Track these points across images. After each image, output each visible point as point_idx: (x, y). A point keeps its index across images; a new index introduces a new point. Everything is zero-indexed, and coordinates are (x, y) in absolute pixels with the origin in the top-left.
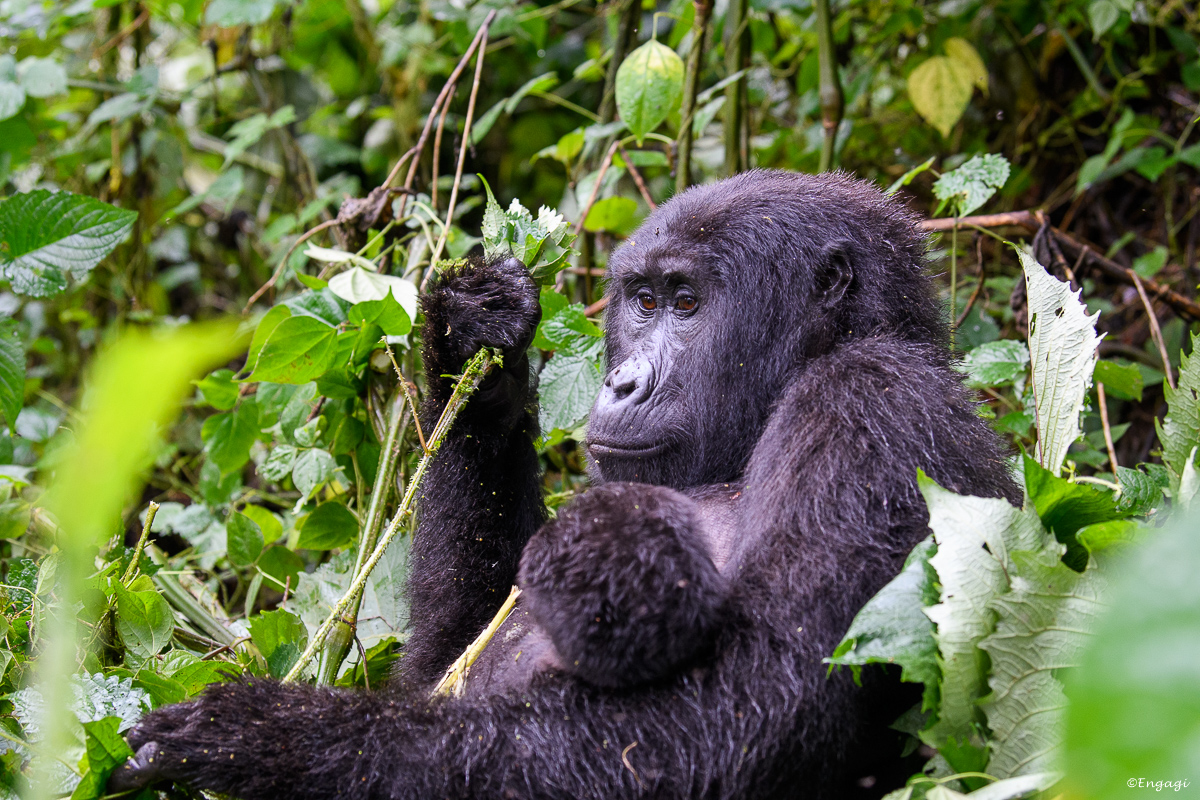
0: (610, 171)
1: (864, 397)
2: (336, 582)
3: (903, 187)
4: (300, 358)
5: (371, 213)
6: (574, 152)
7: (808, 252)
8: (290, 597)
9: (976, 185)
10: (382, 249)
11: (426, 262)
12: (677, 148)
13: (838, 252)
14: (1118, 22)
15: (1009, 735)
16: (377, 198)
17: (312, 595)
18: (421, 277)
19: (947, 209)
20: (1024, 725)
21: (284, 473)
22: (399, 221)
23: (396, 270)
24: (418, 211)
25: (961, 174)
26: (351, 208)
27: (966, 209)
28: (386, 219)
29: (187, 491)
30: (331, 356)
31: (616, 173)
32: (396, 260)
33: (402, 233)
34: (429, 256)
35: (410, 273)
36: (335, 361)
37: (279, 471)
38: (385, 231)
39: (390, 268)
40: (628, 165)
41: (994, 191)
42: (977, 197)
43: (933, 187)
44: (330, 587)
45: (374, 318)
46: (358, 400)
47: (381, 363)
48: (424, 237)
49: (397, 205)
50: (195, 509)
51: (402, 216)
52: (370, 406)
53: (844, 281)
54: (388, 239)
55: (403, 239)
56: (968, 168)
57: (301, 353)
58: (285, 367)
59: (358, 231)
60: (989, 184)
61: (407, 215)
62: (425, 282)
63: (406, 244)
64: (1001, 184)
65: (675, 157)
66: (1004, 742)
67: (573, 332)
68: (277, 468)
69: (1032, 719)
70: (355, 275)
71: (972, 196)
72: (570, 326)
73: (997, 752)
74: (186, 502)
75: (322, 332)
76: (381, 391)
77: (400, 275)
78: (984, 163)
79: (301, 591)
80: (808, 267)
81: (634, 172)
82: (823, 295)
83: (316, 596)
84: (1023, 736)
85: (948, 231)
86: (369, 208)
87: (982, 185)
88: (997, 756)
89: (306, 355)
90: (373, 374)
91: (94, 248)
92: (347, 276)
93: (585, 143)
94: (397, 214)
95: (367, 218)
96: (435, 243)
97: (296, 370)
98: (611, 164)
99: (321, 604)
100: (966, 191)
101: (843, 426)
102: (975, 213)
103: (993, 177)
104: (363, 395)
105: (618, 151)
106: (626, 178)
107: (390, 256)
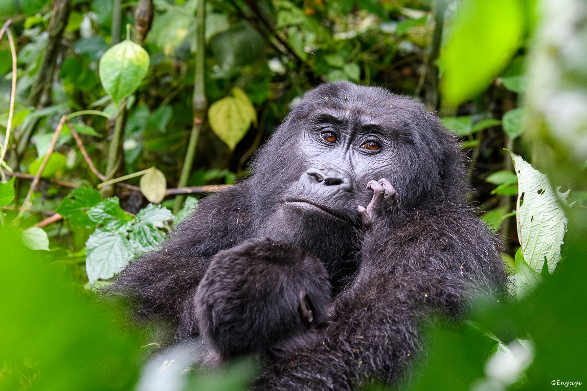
12: (114, 121)
40: (72, 132)
67: (109, 216)
72: (108, 212)
81: (76, 136)
105: (66, 122)
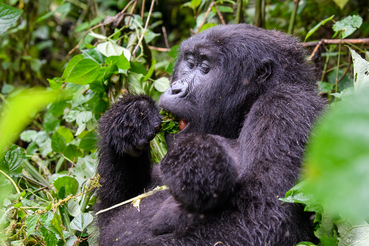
0: (210, 13)
1: (281, 107)
2: (92, 162)
3: (322, 26)
4: (85, 75)
5: (116, 22)
6: (197, 5)
7: (256, 61)
8: (74, 166)
9: (349, 26)
10: (120, 37)
11: (135, 44)
12: (237, 6)
13: (267, 63)
15: (345, 235)
16: (119, 17)
17: (82, 166)
18: (133, 49)
19: (338, 35)
20: (350, 232)
21: (73, 120)
22: (127, 26)
23: (124, 45)
24: (134, 22)
25: (344, 22)
26: (108, 20)
27: (345, 35)
28: (122, 25)
29: (39, 126)
30: (97, 75)
31: (213, 14)
32: (125, 41)
33: (128, 31)
34: (137, 41)
35: (129, 47)
36: (98, 77)
37: (72, 119)
38: (121, 29)
39: (122, 44)
40: (217, 11)
41: (355, 29)
42: (349, 31)
43: (332, 26)
44: (89, 164)
45: (115, 62)
46: (105, 93)
47: (115, 79)
48: (136, 34)
49: (127, 19)
50: (41, 133)
51: (128, 24)
52: (109, 96)
53: (267, 75)
54: (123, 33)
55: (128, 34)
56: (347, 20)
57: (86, 73)
58: (79, 78)
59: (111, 29)
60: (354, 26)
61: (130, 24)
62: (134, 51)
63: (129, 36)
64: (359, 26)
65: (236, 9)
66: (343, 238)
68: (71, 118)
69: (353, 230)
70: (108, 45)
71: (347, 30)
73: (340, 242)
74: (38, 130)
75: (95, 66)
76: (114, 90)
77: (125, 47)
78: (353, 18)
79: (79, 164)
80: (254, 67)
81: (219, 14)
82: (257, 78)
83: (83, 167)
84: (350, 236)
85: (338, 44)
86: (115, 20)
87: (351, 26)
88: (340, 243)
89: (88, 74)
90: (111, 84)
91: (6, 23)
92: (105, 45)
93: (201, 2)
94: (126, 23)
95: (115, 24)
96: (140, 36)
97: (83, 79)
98: (211, 10)
99: (85, 169)
100: (345, 28)
101: (275, 119)
102: (348, 37)
103: (356, 23)
104: (107, 91)
105: (214, 5)
106: (217, 16)
107: (122, 40)
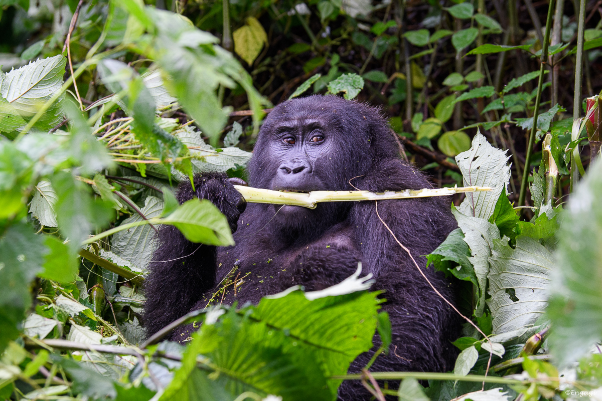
14: (334, 13)
25: (339, 82)
41: (359, 90)
42: (350, 92)
56: (342, 79)
60: (356, 87)
64: (362, 87)
100: (345, 90)
